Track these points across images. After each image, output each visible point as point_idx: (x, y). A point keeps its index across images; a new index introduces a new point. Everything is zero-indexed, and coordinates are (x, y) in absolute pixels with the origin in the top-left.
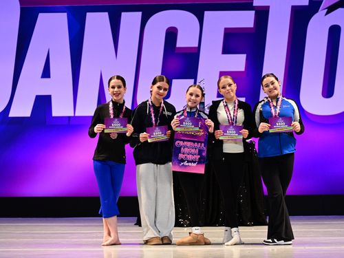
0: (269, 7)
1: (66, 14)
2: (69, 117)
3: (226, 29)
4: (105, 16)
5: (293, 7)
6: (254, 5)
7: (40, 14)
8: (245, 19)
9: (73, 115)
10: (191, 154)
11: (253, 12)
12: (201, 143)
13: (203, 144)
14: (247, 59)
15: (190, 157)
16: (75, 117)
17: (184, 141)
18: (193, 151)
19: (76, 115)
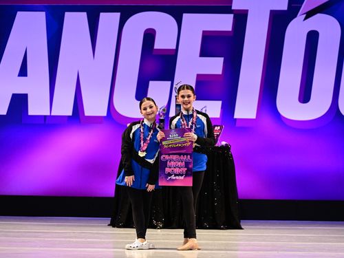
0: (247, 11)
1: (44, 13)
2: (45, 116)
3: (204, 32)
4: (83, 16)
5: (271, 11)
6: (233, 8)
7: (18, 12)
8: (223, 23)
9: (49, 114)
10: (178, 167)
11: (232, 16)
12: (187, 155)
13: (189, 156)
14: (225, 62)
15: (177, 171)
16: (51, 117)
17: (169, 155)
18: (179, 164)
19: (52, 114)
